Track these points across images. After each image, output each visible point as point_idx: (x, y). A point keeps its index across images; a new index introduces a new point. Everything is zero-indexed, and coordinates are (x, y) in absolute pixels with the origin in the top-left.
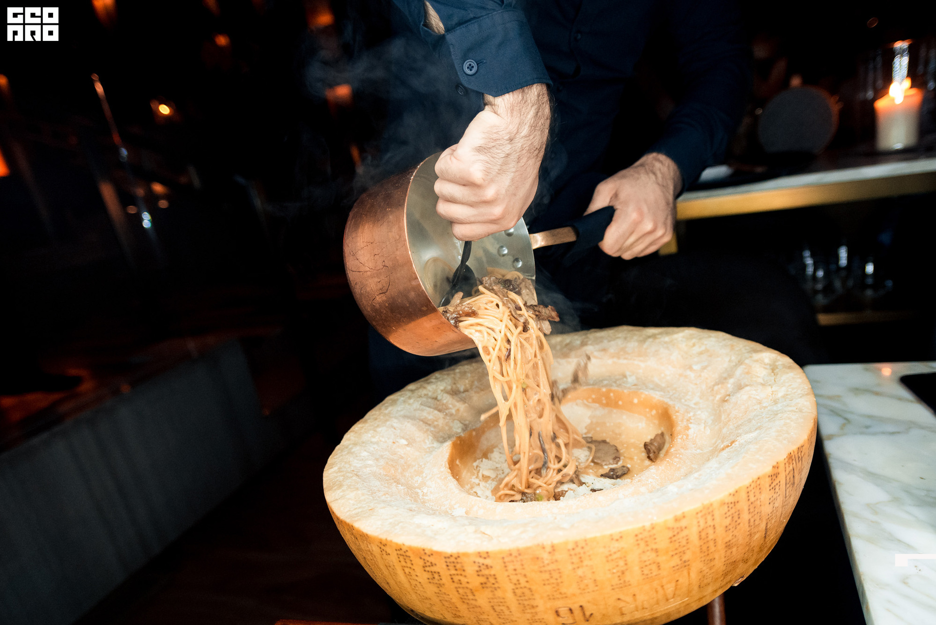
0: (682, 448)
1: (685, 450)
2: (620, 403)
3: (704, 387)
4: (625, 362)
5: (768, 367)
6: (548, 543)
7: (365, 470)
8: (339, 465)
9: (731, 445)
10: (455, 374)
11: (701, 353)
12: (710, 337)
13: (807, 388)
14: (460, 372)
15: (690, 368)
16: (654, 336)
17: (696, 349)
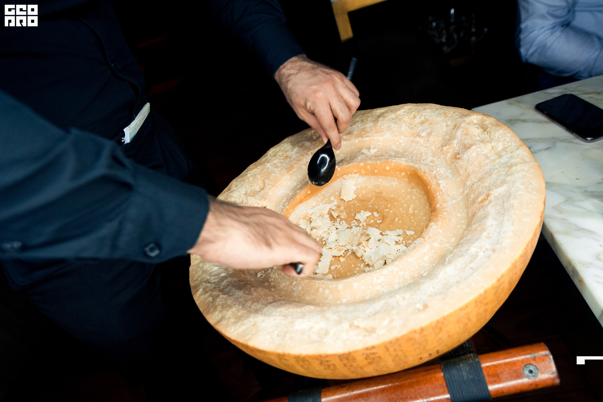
0: (444, 202)
1: (446, 203)
2: (376, 171)
3: (433, 148)
4: (368, 139)
5: (477, 126)
6: (417, 328)
7: (223, 283)
8: (202, 287)
9: (488, 198)
10: (248, 178)
11: (422, 123)
12: (425, 109)
13: (517, 140)
14: (251, 176)
15: (418, 135)
16: (381, 115)
17: (418, 120)
